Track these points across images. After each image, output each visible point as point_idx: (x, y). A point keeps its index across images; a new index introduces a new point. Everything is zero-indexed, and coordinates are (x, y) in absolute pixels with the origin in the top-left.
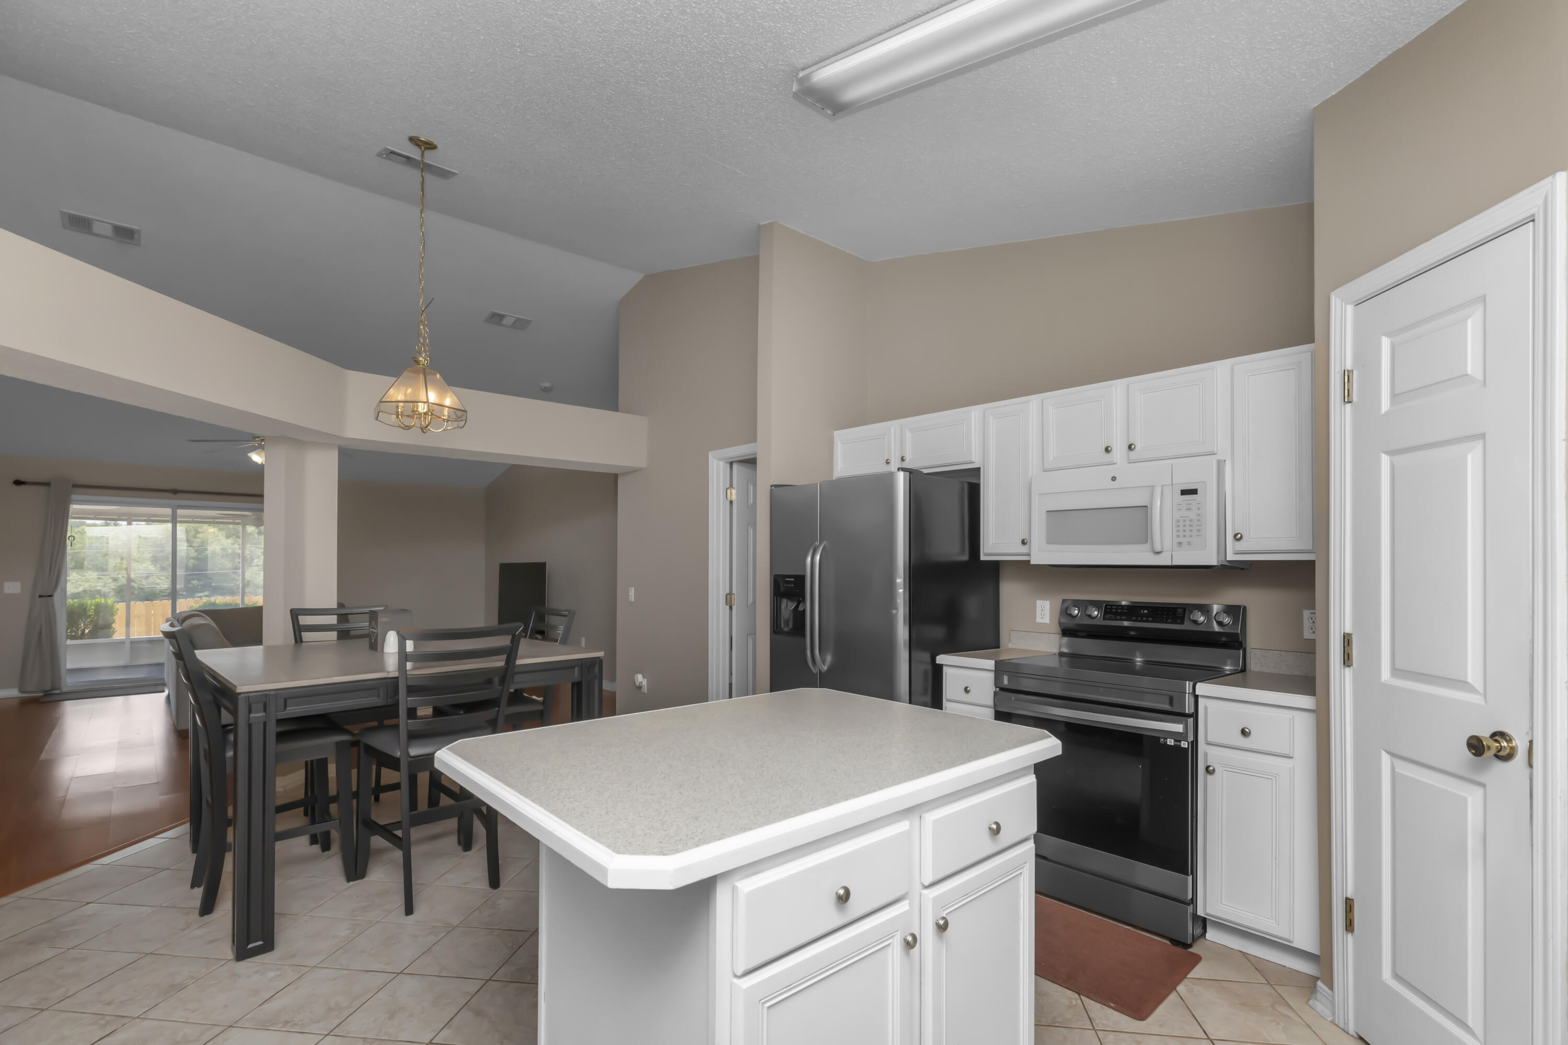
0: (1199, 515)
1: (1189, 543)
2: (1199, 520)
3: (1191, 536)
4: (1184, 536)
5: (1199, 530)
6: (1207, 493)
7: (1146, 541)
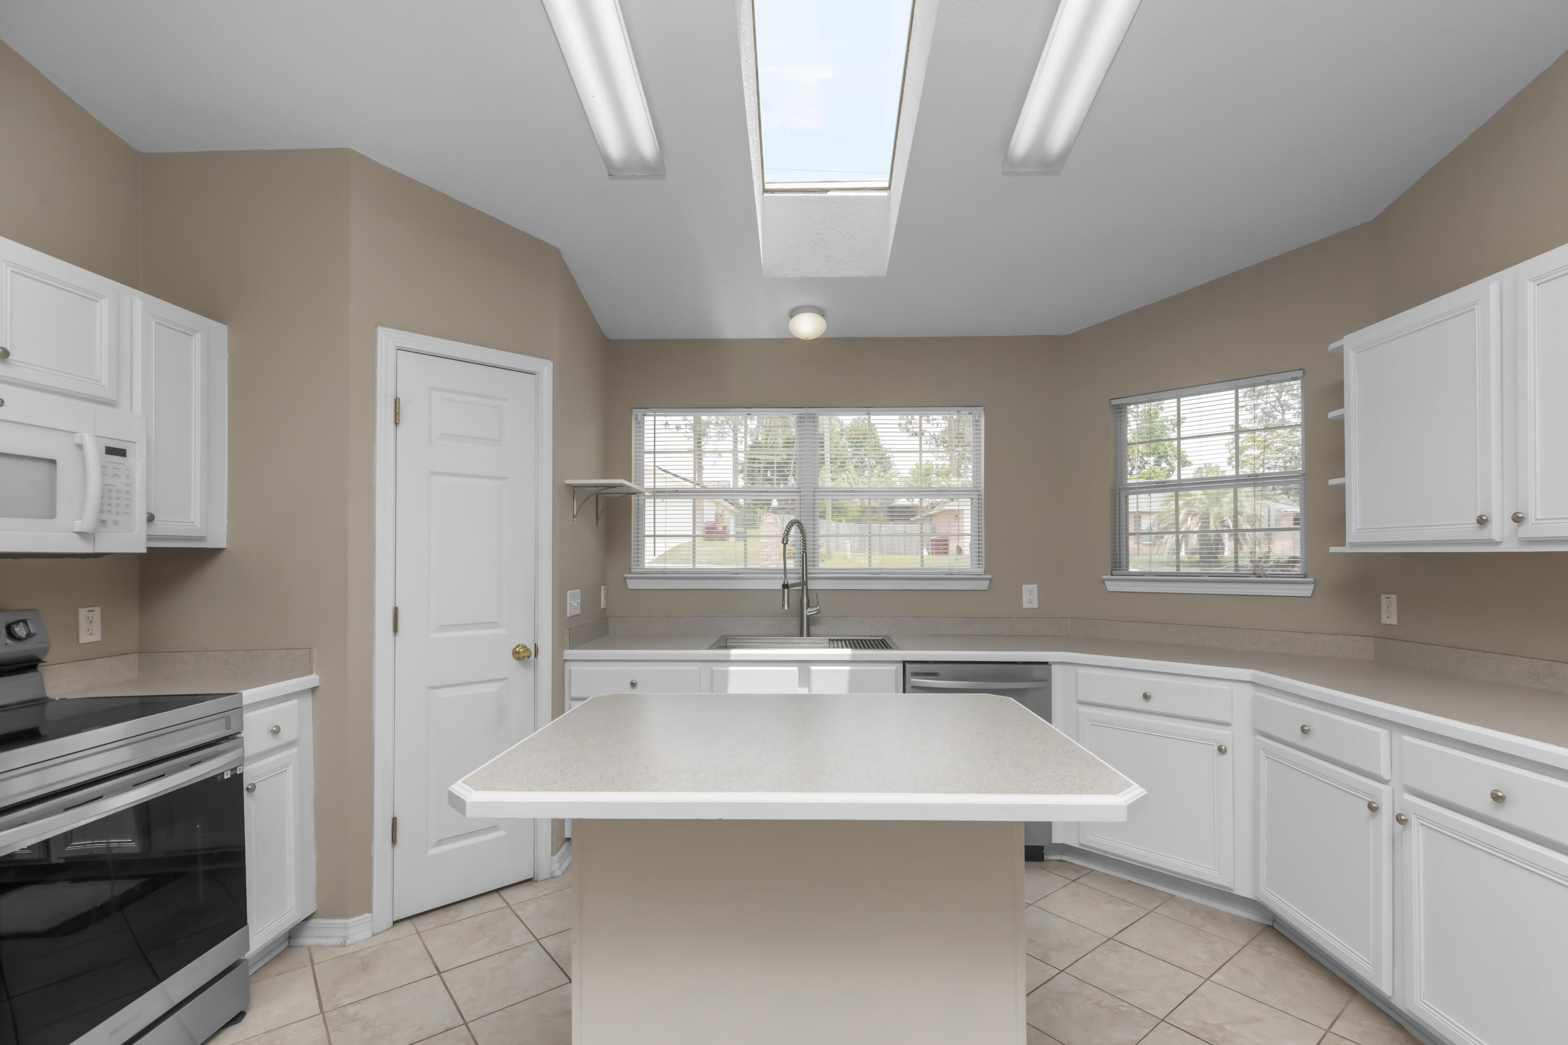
0: (127, 485)
1: (116, 524)
2: (127, 492)
3: (118, 513)
4: (110, 512)
5: (127, 506)
6: (137, 461)
7: (52, 514)
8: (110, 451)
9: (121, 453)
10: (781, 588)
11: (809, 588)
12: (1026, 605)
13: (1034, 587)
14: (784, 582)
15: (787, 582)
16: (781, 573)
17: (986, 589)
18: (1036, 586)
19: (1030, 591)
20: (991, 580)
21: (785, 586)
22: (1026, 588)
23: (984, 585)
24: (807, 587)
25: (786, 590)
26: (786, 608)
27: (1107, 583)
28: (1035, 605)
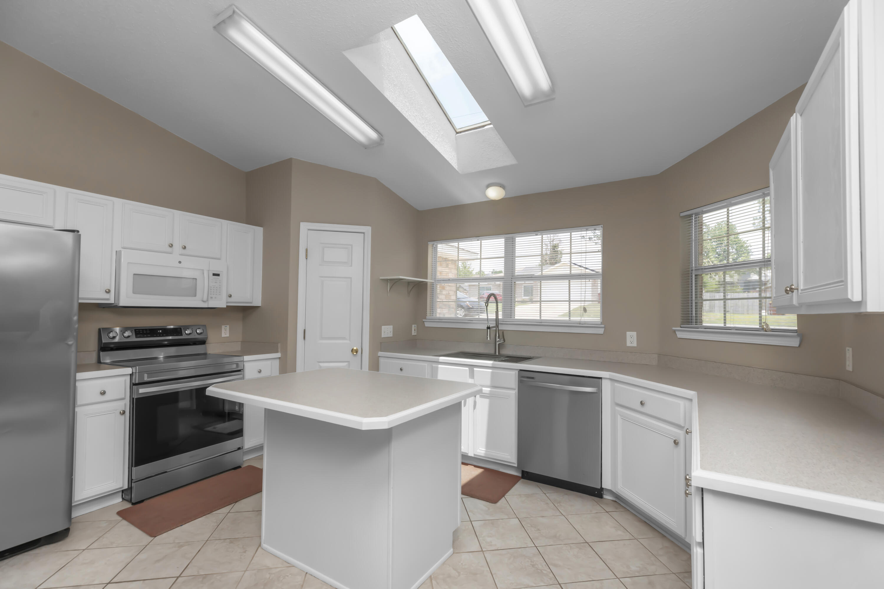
0: (220, 285)
1: (215, 298)
2: (220, 288)
3: (216, 295)
4: (214, 294)
5: (220, 292)
6: (223, 276)
7: (195, 296)
8: (214, 275)
9: (218, 275)
10: (486, 328)
11: (499, 329)
12: (629, 344)
13: (634, 334)
14: (488, 326)
15: (489, 326)
16: (486, 321)
17: (602, 333)
18: (635, 333)
19: (631, 336)
20: (604, 327)
21: (488, 328)
22: (629, 334)
23: (601, 331)
24: (498, 329)
25: (489, 330)
26: (489, 339)
27: (677, 333)
28: (635, 344)
